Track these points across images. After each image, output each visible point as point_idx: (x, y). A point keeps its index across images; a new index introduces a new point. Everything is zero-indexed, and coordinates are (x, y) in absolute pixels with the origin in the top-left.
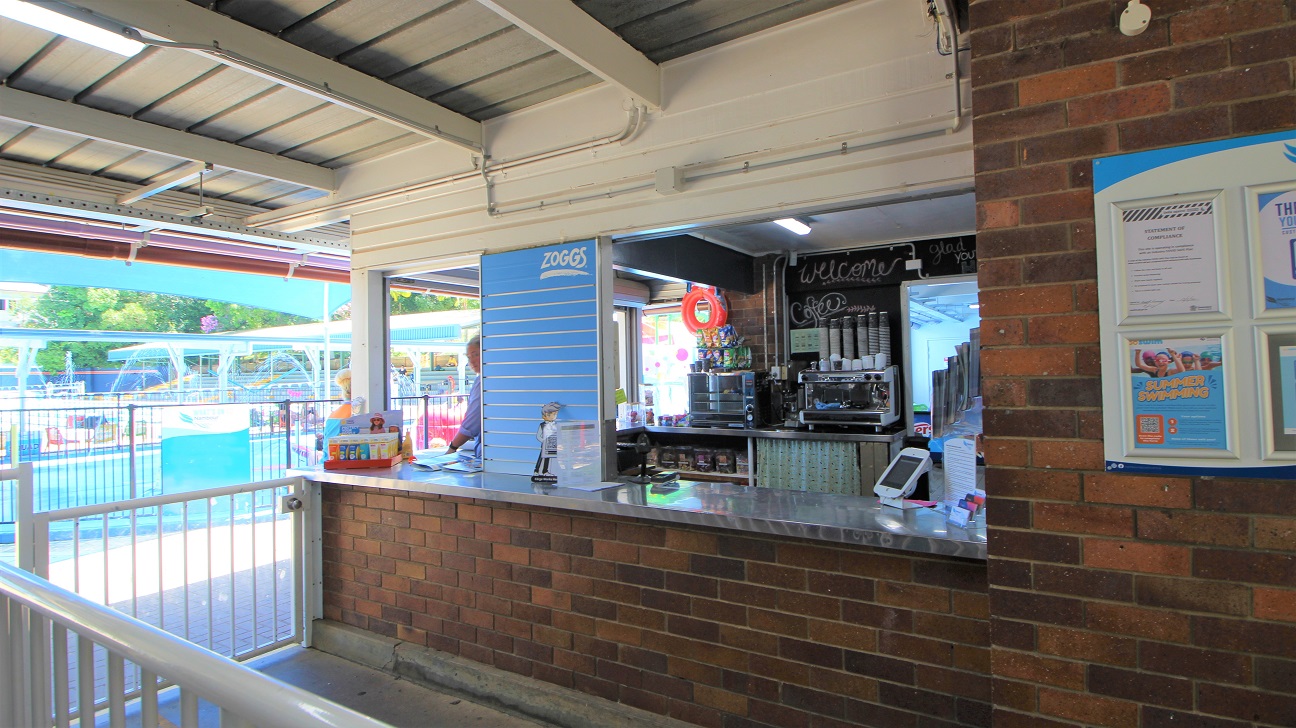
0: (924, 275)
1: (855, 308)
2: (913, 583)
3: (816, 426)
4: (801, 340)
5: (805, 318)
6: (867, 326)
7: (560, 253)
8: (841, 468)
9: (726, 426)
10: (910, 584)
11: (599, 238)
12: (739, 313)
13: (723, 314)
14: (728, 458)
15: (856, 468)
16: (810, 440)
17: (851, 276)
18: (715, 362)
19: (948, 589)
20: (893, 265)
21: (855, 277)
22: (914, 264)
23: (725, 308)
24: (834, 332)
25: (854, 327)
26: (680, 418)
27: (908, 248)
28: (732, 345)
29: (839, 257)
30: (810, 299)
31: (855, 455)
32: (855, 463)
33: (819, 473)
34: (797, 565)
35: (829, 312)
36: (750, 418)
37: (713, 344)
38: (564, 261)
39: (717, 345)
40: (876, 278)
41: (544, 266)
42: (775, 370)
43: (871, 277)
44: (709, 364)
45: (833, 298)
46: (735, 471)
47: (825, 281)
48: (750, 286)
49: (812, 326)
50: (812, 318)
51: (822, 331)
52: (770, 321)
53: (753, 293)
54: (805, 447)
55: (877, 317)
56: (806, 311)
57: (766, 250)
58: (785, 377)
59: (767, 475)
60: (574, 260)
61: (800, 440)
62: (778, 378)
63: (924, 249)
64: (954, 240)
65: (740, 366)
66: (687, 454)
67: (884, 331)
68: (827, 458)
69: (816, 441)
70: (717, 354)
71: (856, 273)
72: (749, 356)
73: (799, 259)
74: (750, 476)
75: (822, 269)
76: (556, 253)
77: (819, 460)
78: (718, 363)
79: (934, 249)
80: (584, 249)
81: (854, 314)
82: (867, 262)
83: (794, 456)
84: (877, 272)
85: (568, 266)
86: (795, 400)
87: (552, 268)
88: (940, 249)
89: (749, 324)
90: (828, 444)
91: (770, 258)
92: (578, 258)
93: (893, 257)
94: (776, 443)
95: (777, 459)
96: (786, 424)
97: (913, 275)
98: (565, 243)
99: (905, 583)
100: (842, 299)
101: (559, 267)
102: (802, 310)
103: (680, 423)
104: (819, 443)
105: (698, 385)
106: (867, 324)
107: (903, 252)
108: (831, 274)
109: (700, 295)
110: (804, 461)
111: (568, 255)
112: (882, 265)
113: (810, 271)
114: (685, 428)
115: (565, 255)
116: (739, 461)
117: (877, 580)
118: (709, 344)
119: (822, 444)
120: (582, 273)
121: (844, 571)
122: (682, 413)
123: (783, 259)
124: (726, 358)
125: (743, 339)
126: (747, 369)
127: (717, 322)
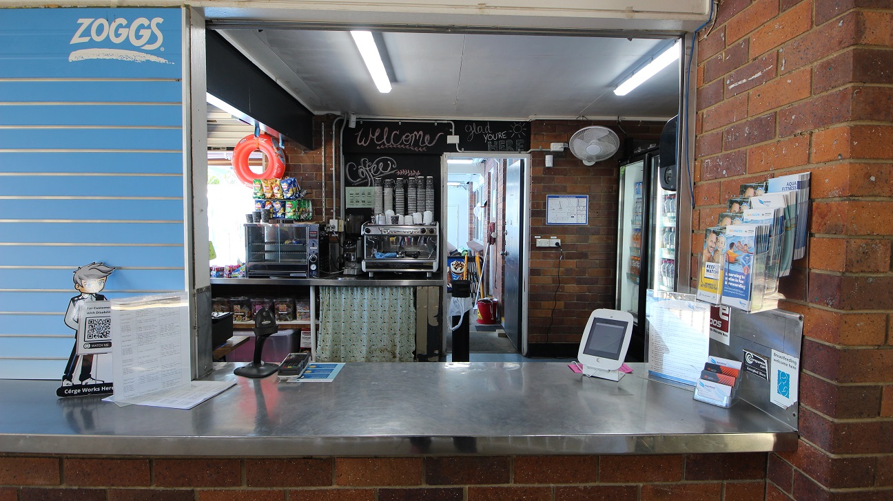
0: (460, 149)
1: (403, 172)
2: (684, 482)
3: (375, 273)
4: (355, 197)
5: (360, 178)
6: (416, 188)
7: (110, 22)
8: (400, 310)
9: (287, 276)
10: (679, 483)
11: (187, 7)
12: (297, 167)
13: (281, 166)
14: (288, 307)
15: (412, 309)
16: (372, 287)
17: (402, 143)
18: (276, 213)
19: (720, 481)
20: (437, 138)
21: (405, 145)
22: (453, 139)
23: (283, 161)
24: (388, 191)
25: (405, 187)
26: (233, 270)
27: (449, 125)
28: (295, 197)
29: (393, 125)
30: (364, 161)
31: (412, 297)
32: (412, 305)
33: (379, 315)
34: (540, 482)
35: (381, 173)
36: (313, 267)
37: (273, 195)
38: (117, 35)
39: (278, 196)
40: (422, 148)
41: (76, 39)
42: (333, 222)
43: (419, 147)
44: (270, 216)
45: (385, 162)
46: (295, 318)
47: (380, 145)
48: (311, 143)
49: (365, 185)
50: (366, 178)
51: (377, 189)
52: (329, 177)
53: (312, 149)
54: (367, 293)
55: (425, 180)
56: (360, 171)
57: (327, 108)
58: (342, 229)
59: (331, 320)
60: (138, 37)
61: (362, 287)
62: (336, 230)
63: (461, 127)
64: (483, 123)
65: (302, 217)
66: (242, 304)
67: (430, 192)
68: (387, 301)
69: (378, 287)
70: (277, 206)
71: (407, 141)
72: (310, 208)
73: (358, 123)
74: (312, 322)
75: (377, 134)
76: (103, 21)
77: (380, 304)
78: (279, 215)
79: (468, 128)
80: (160, 20)
81: (406, 177)
82: (415, 133)
83: (356, 302)
84: (423, 142)
85: (127, 45)
86: (354, 250)
87: (92, 44)
88: (473, 129)
89: (307, 178)
90: (389, 289)
91: (329, 119)
92: (146, 34)
93: (436, 131)
94: (339, 290)
95: (340, 305)
96: (346, 272)
97: (452, 148)
98: (118, 7)
99: (674, 483)
100: (392, 163)
101: (107, 44)
102: (358, 169)
103: (236, 274)
104: (380, 289)
105: (254, 235)
106: (416, 187)
107: (445, 128)
108: (385, 140)
109: (255, 146)
110: (366, 305)
111: (128, 26)
112: (427, 137)
113: (365, 135)
114: (239, 278)
115: (120, 26)
116: (300, 309)
117: (641, 485)
118: (268, 195)
119: (383, 289)
120: (153, 58)
121: (602, 481)
122: (235, 264)
123: (341, 121)
124: (288, 209)
125: (305, 191)
126: (308, 220)
127: (274, 174)
